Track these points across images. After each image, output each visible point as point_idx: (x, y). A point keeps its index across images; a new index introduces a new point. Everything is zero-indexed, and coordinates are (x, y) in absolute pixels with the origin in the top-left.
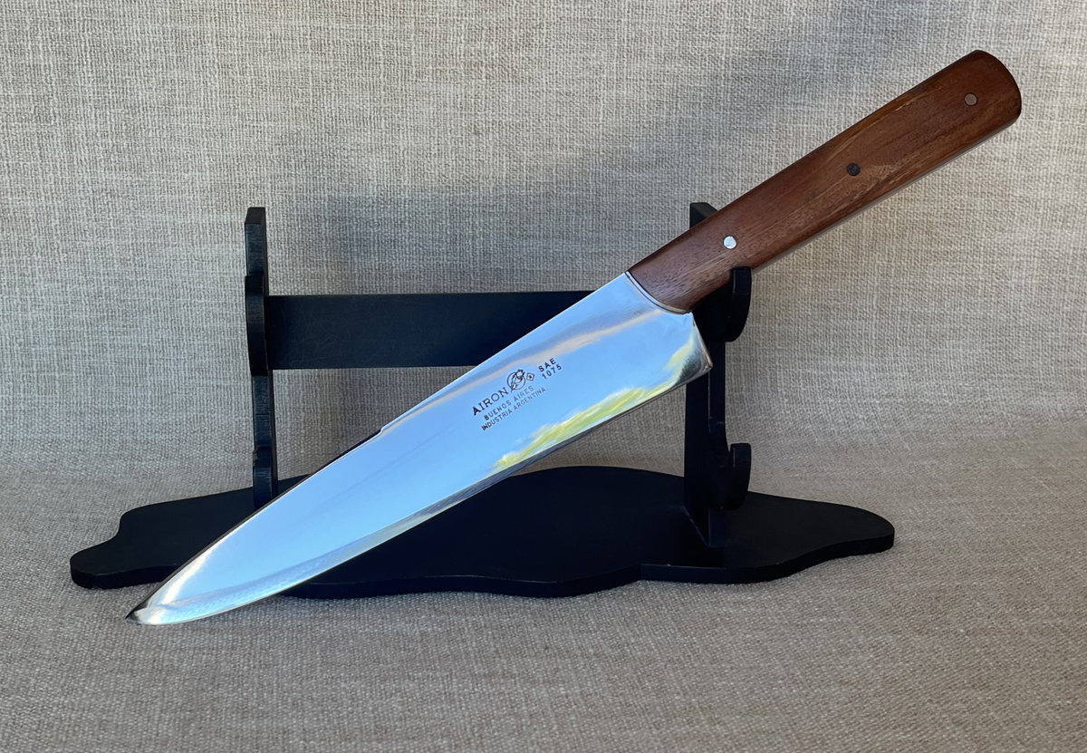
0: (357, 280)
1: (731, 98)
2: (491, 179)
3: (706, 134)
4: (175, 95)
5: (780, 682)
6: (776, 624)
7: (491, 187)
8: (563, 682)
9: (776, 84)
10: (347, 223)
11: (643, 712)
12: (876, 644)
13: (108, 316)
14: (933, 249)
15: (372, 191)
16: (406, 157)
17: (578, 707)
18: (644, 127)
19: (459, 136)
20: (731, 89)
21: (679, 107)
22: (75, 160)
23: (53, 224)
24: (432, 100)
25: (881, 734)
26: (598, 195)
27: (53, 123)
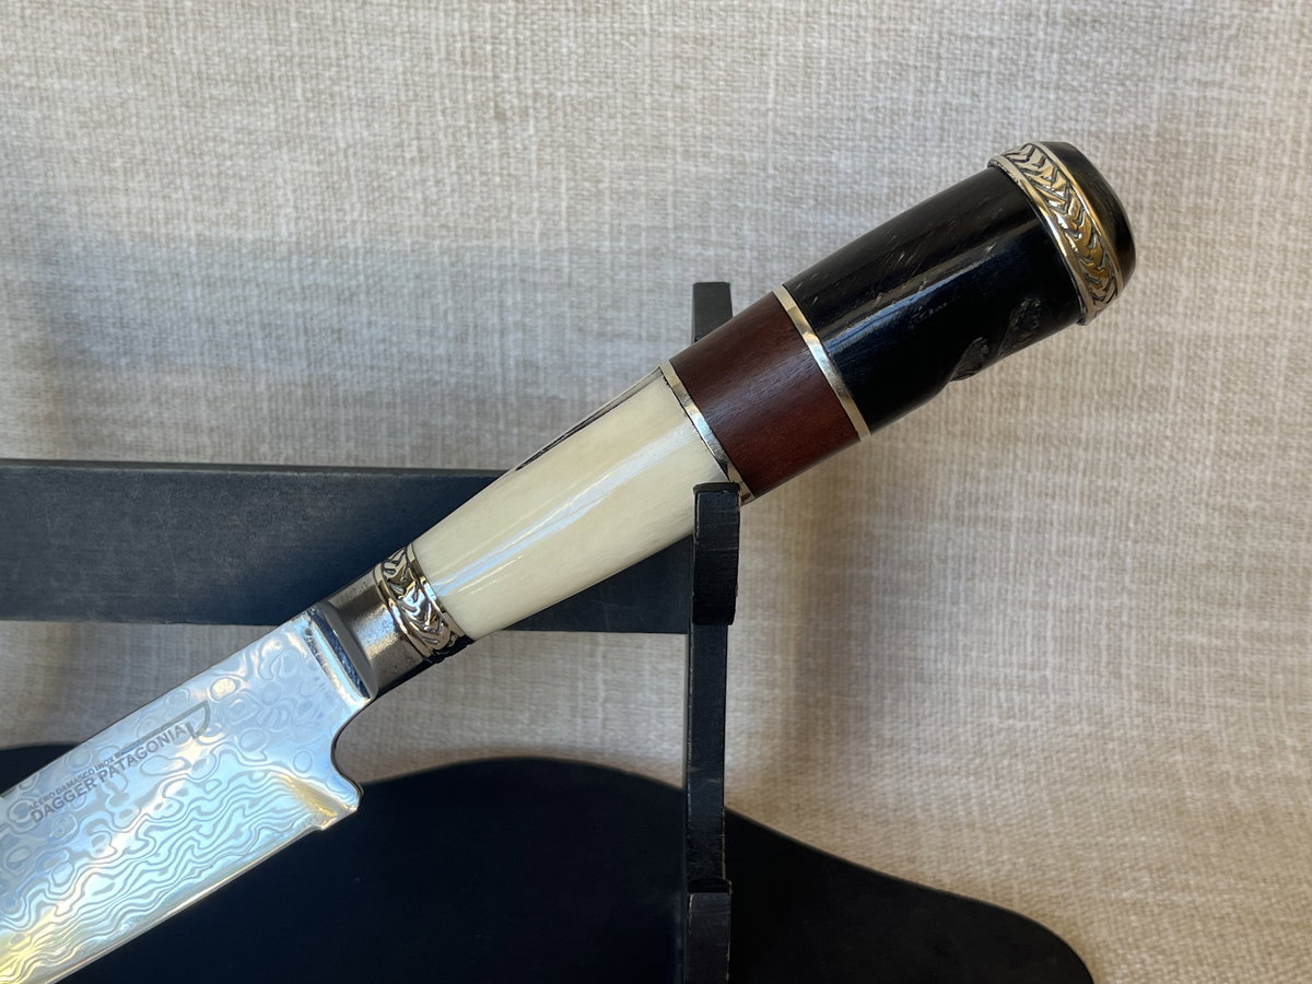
2: (535, 214)
7: (537, 231)
9: (1161, 38)
15: (284, 229)
16: (351, 160)
18: (865, 120)
20: (1061, 45)
21: (943, 79)
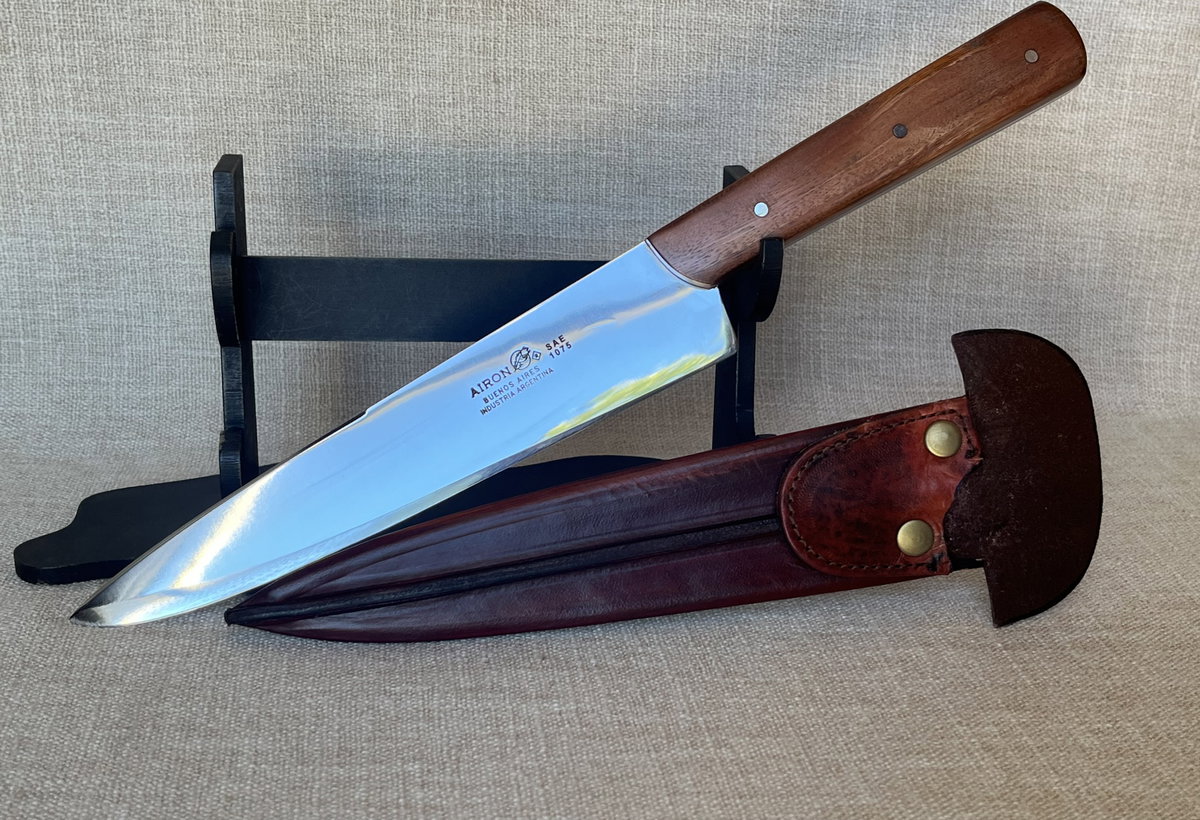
0: (362, 243)
1: (779, 54)
3: (750, 91)
4: (153, 27)
5: (797, 699)
6: (798, 633)
8: (558, 697)
10: (351, 178)
11: (643, 733)
12: (905, 657)
13: (79, 276)
14: (992, 227)
17: (571, 726)
19: (477, 84)
22: (39, 97)
23: (15, 171)
24: (445, 41)
25: (903, 760)
26: (631, 156)
27: (12, 53)
